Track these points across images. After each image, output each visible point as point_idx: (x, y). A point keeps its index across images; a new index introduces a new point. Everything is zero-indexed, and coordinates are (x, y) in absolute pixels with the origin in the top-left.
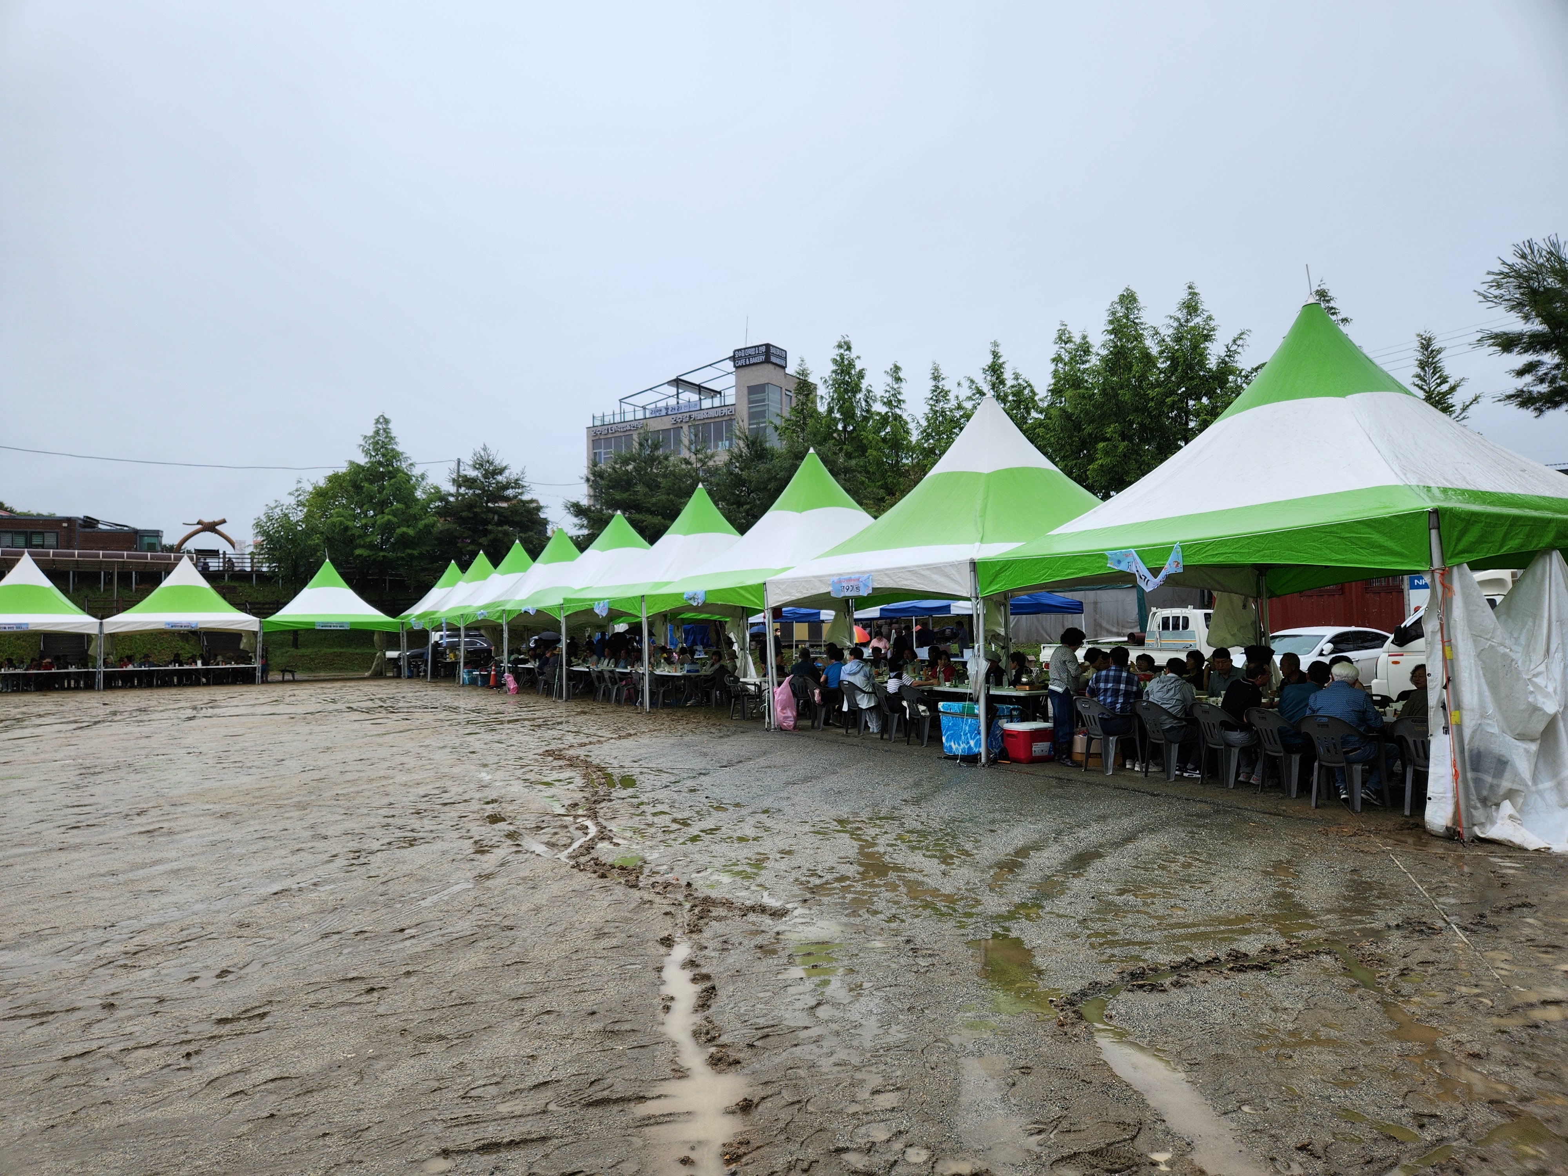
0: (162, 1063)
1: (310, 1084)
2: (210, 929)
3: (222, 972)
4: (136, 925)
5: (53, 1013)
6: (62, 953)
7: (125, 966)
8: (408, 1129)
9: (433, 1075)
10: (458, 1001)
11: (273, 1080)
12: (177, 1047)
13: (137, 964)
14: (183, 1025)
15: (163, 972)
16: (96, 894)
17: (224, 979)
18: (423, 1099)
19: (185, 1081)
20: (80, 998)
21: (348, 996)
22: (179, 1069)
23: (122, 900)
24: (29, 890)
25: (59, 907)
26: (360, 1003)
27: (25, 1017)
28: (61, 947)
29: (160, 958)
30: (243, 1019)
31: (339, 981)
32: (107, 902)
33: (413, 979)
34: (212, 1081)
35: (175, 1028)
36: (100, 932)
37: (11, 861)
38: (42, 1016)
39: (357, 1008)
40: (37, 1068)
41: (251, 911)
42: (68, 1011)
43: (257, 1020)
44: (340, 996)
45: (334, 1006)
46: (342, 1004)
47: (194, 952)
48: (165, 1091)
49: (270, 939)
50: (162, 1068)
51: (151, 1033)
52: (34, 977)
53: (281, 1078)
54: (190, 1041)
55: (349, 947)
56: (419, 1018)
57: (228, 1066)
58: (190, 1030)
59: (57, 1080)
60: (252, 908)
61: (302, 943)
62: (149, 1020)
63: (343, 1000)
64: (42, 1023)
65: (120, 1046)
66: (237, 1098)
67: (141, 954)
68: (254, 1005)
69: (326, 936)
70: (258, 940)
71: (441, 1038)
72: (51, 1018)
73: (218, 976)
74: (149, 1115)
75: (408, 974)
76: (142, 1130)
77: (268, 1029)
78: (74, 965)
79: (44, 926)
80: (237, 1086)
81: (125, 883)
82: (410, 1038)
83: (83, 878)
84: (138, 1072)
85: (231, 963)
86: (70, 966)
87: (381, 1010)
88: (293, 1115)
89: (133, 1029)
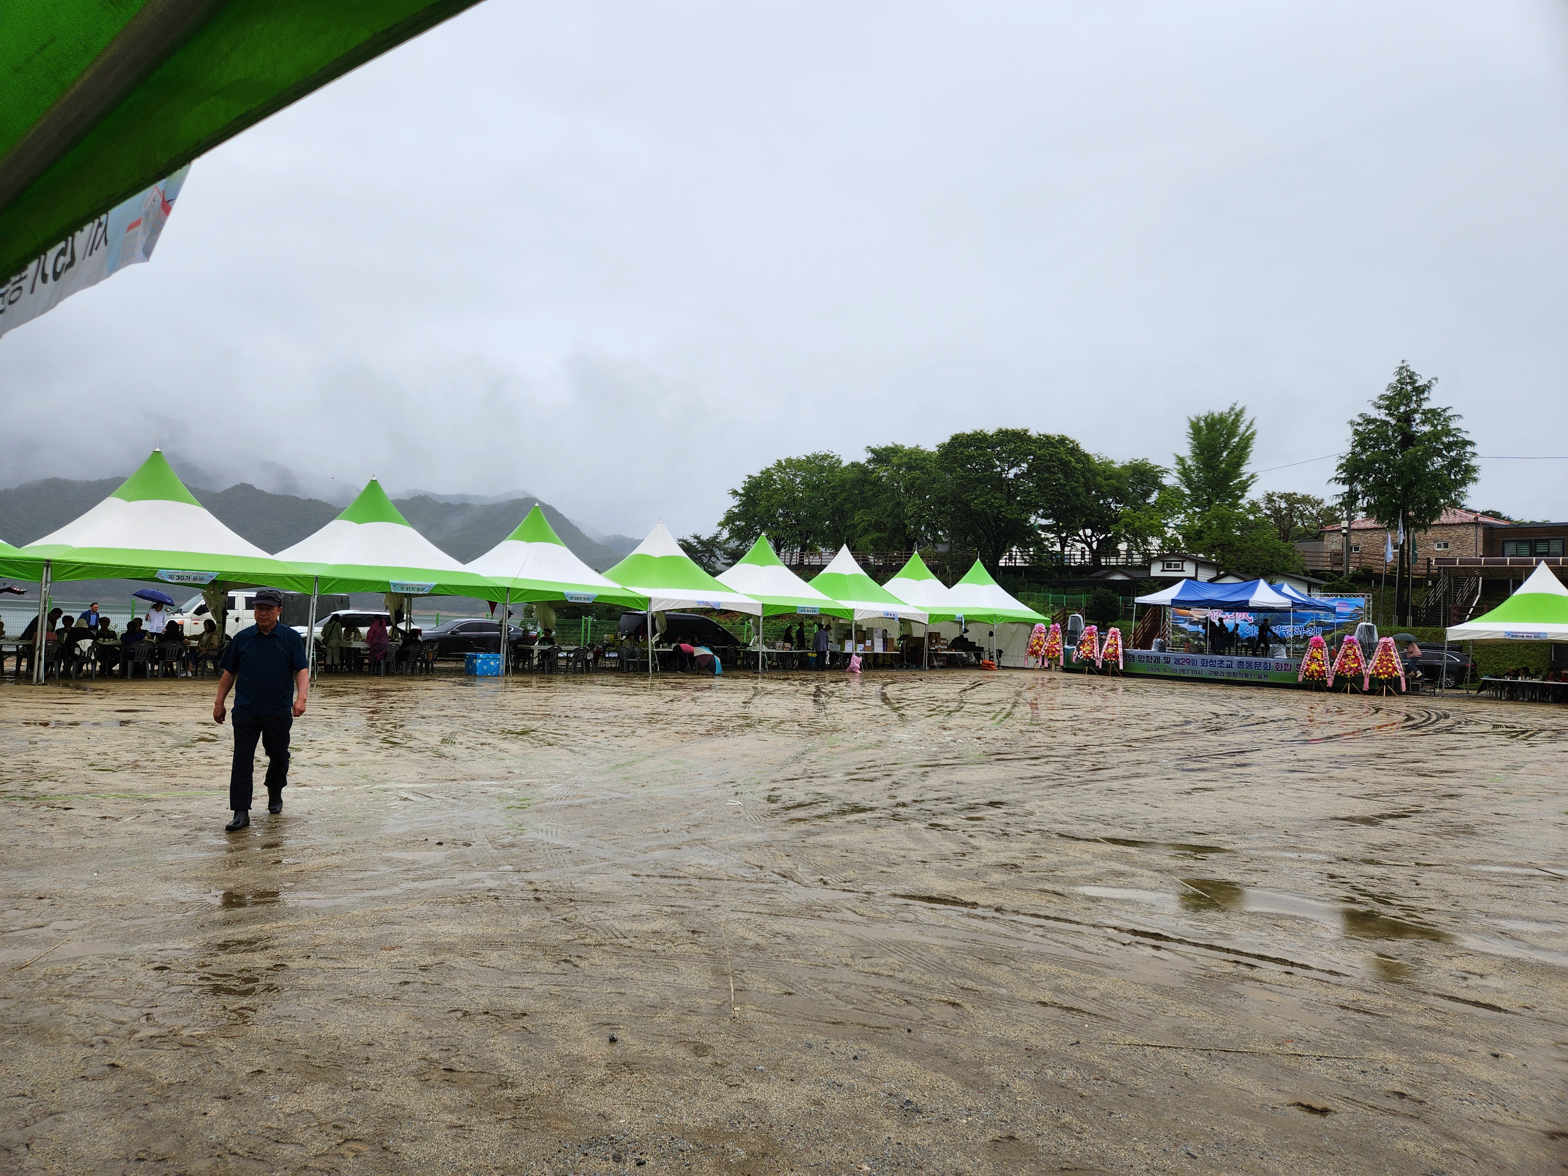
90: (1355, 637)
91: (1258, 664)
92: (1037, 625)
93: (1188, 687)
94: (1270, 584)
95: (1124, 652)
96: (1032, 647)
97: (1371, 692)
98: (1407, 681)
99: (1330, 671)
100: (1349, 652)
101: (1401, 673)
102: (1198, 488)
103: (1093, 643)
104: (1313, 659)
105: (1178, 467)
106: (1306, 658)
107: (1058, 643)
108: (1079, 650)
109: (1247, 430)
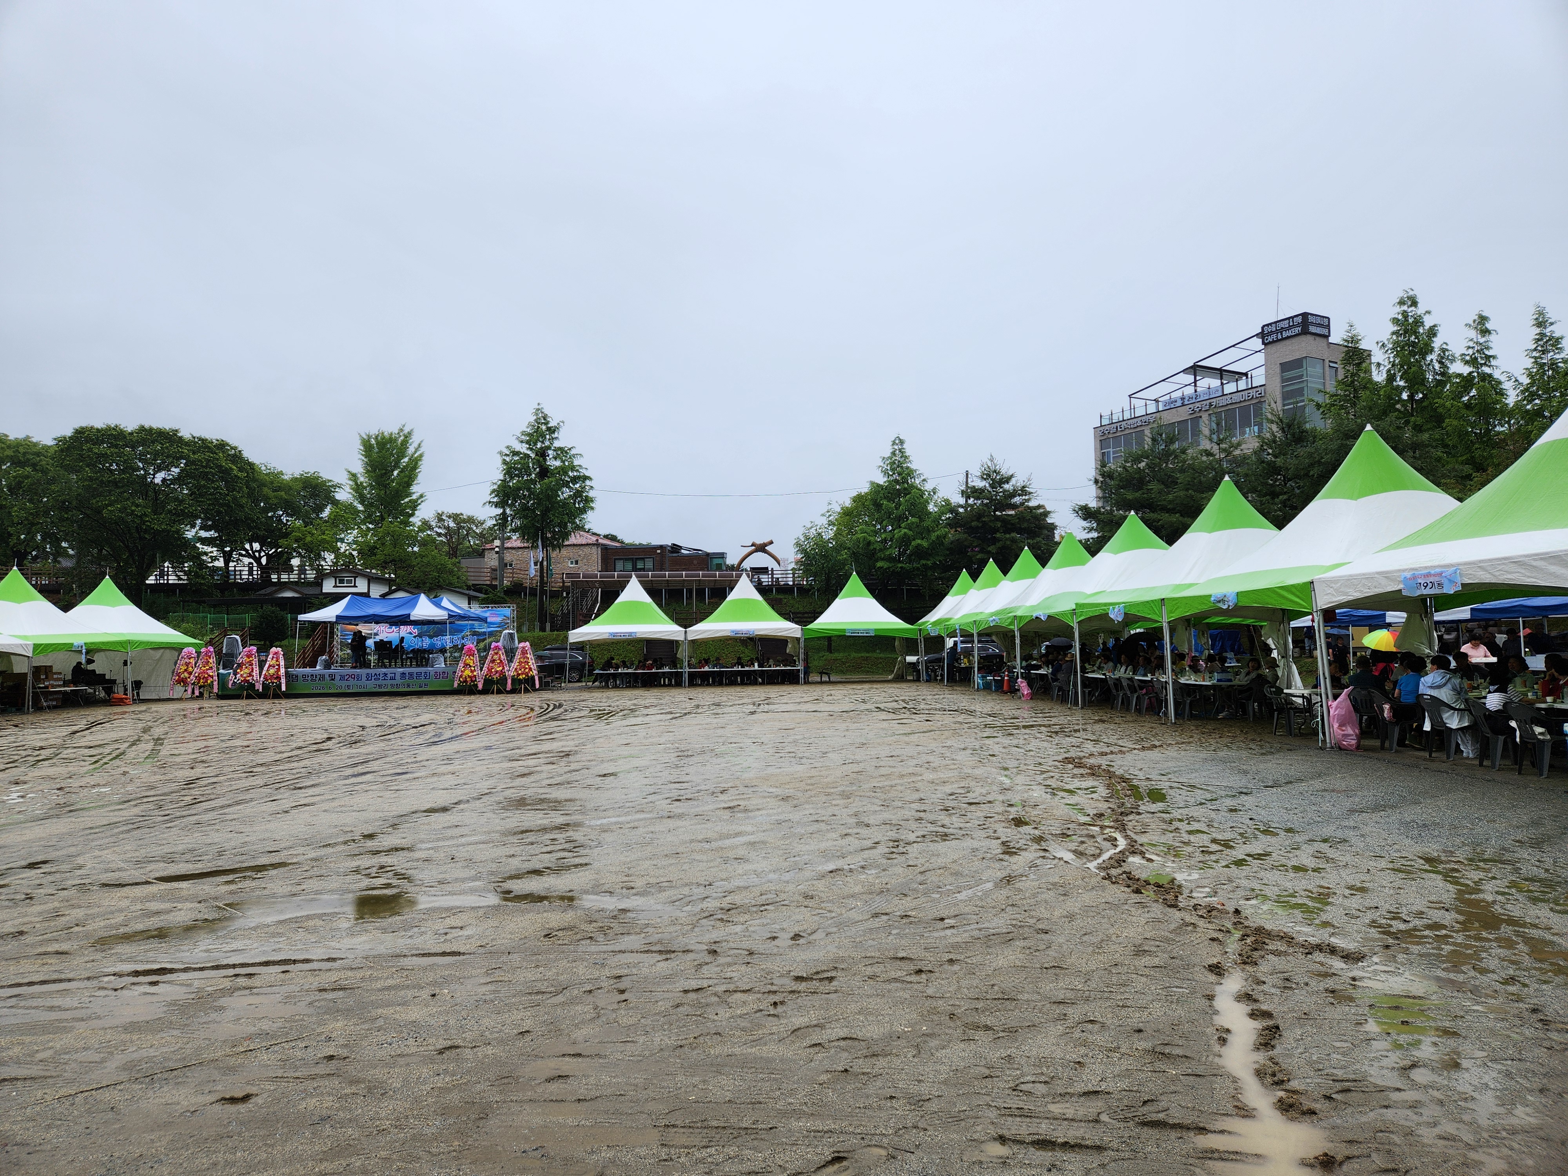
0: (755, 1007)
1: (876, 1049)
2: (783, 896)
3: (796, 935)
4: (728, 886)
5: (674, 952)
6: (677, 903)
7: (722, 920)
8: (964, 1108)
9: (983, 1063)
10: (1000, 996)
11: (844, 1039)
12: (766, 995)
13: (731, 919)
14: (769, 977)
15: (751, 929)
16: (698, 857)
17: (797, 942)
18: (976, 1083)
19: (772, 1025)
20: (691, 941)
21: (899, 974)
22: (769, 1015)
23: (716, 863)
24: (649, 848)
25: (671, 865)
26: (911, 982)
27: (655, 952)
28: (675, 898)
29: (747, 917)
30: (816, 979)
31: (891, 959)
32: (705, 864)
33: (956, 967)
34: (795, 1030)
35: (763, 979)
36: (702, 888)
37: (636, 824)
38: (667, 953)
39: (909, 986)
40: (666, 995)
41: (813, 885)
42: (684, 952)
43: (827, 982)
44: (893, 973)
45: (889, 981)
46: (896, 980)
47: (772, 915)
48: (760, 1032)
49: (830, 911)
50: (756, 1012)
51: (745, 979)
52: (659, 920)
53: (851, 1039)
54: (776, 992)
55: (896, 928)
56: (965, 1005)
57: (806, 1019)
58: (775, 982)
59: (681, 1009)
60: (814, 882)
61: (857, 919)
62: (744, 967)
63: (896, 976)
64: (667, 959)
65: (723, 988)
66: (817, 1049)
67: (732, 912)
68: (823, 968)
69: (876, 915)
70: (821, 911)
71: (987, 1028)
72: (673, 955)
73: (793, 939)
74: (749, 1050)
75: (951, 961)
76: (745, 1063)
77: (836, 992)
78: (685, 914)
79: (662, 879)
80: (815, 1039)
81: (717, 850)
82: (959, 1023)
83: (686, 842)
84: (739, 1012)
85: (801, 928)
86: (684, 914)
87: (930, 991)
88: (863, 1074)
89: (734, 974)
90: (500, 644)
91: (419, 674)
93: (352, 702)
94: (428, 596)
95: (287, 673)
97: (513, 691)
98: (540, 678)
99: (480, 675)
100: (496, 657)
101: (535, 672)
102: (371, 505)
103: (251, 665)
104: (466, 665)
105: (351, 483)
106: (461, 665)
107: (211, 668)
108: (235, 674)
109: (415, 452)
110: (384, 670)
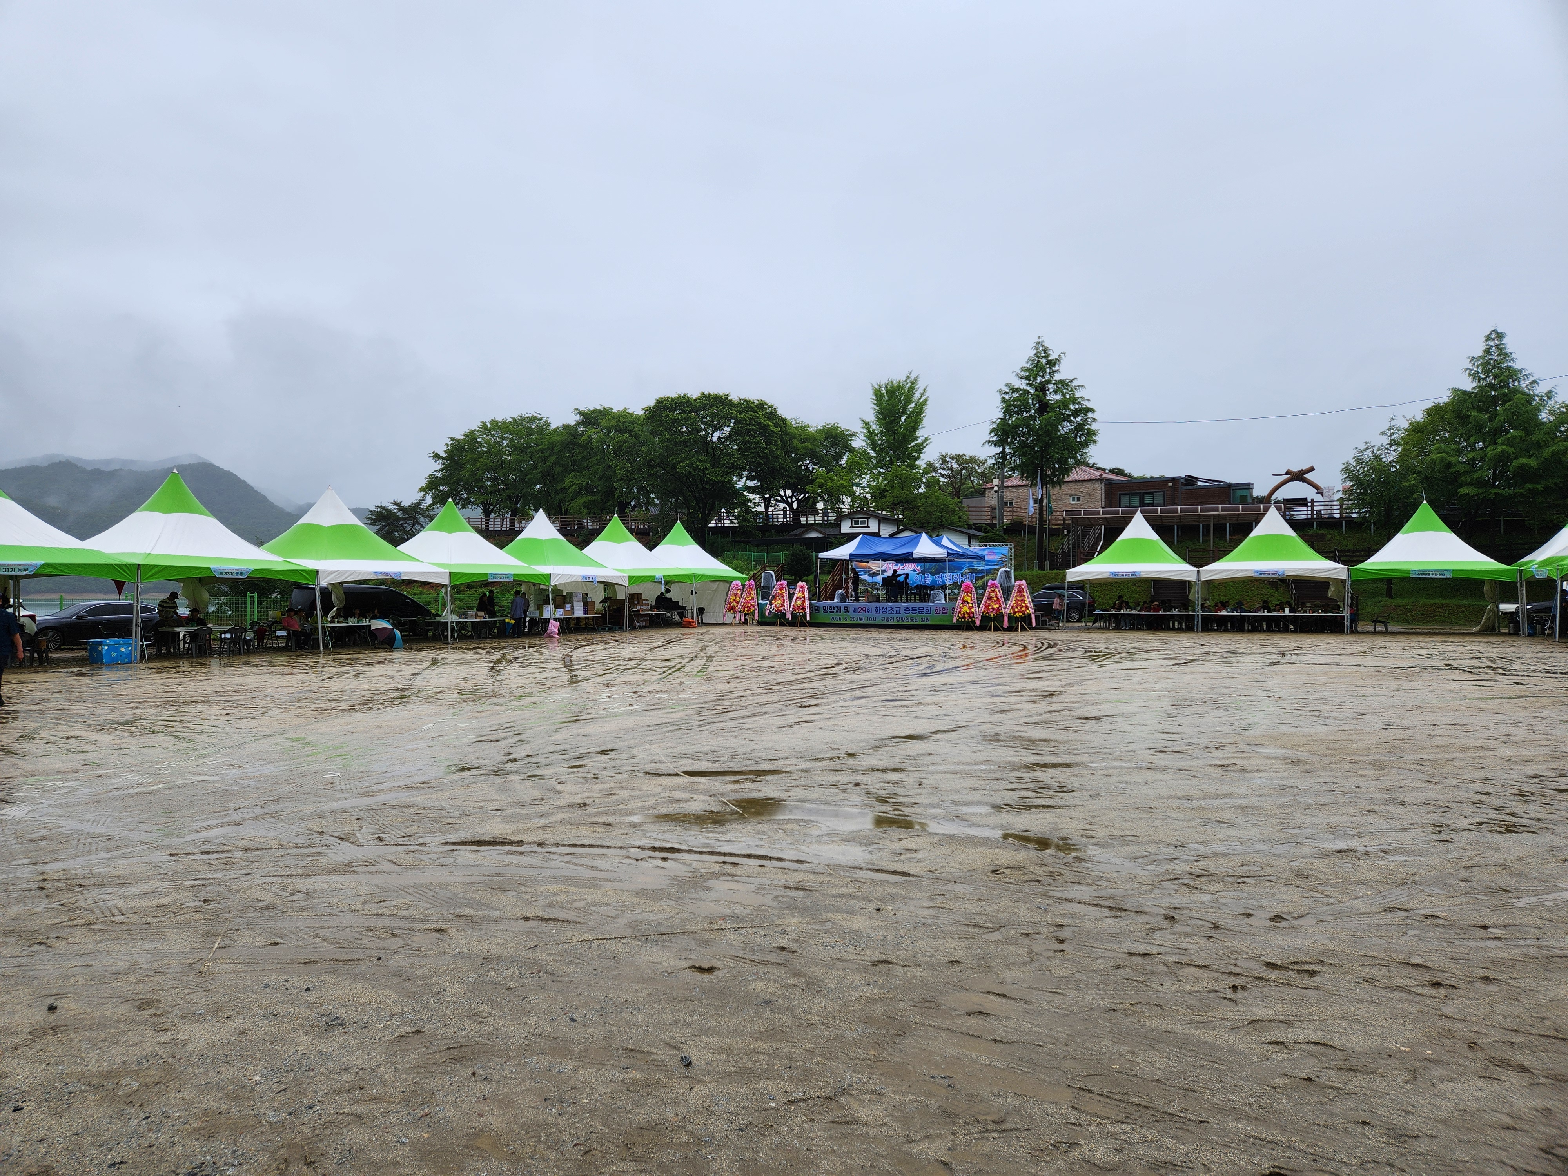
0: (1210, 986)
1: (1355, 1063)
2: (1269, 870)
3: (1276, 916)
4: (1202, 850)
5: (1125, 910)
6: (1140, 860)
7: (1188, 885)
8: (1466, 1159)
9: (1507, 1109)
10: (1553, 1033)
11: (1315, 1043)
12: (1225, 976)
13: (1199, 887)
14: (1233, 957)
15: (1220, 900)
16: (1173, 815)
17: (1278, 924)
18: (1490, 1132)
19: (1227, 1011)
20: (1147, 903)
21: (1408, 982)
22: (1225, 998)
23: (1193, 824)
24: (1120, 798)
25: (1141, 819)
26: (1422, 995)
27: (1105, 907)
28: (1138, 854)
29: (1219, 887)
30: (1292, 970)
31: (1400, 963)
32: (1181, 823)
33: (1492, 988)
34: (1254, 1021)
35: (1225, 957)
36: (1171, 849)
37: (1110, 771)
38: (1117, 910)
39: (1418, 998)
40: (1108, 954)
41: (1312, 864)
42: (1137, 912)
43: (1306, 976)
44: (1400, 980)
45: (1391, 988)
46: (1400, 989)
47: (1251, 889)
48: (1210, 1014)
49: (1328, 896)
50: (1209, 992)
51: (1203, 954)
52: (1115, 875)
53: (1324, 1045)
54: (1238, 975)
55: (1415, 928)
56: (1495, 1035)
57: (1271, 1012)
58: (1239, 964)
59: (1122, 971)
60: (1314, 861)
61: (1363, 910)
62: (1203, 942)
63: (1402, 985)
64: (1116, 917)
65: (1176, 958)
66: (1277, 1048)
67: (1203, 878)
68: (1305, 959)
69: (1390, 910)
70: (1315, 894)
71: (1523, 1069)
72: (1123, 914)
73: (1272, 919)
74: (1193, 1032)
75: (1486, 979)
76: (1185, 1044)
77: (1316, 988)
78: (1147, 873)
79: (1128, 833)
80: (1278, 1036)
81: (1197, 809)
82: (1480, 1055)
83: (1163, 797)
84: (1188, 988)
85: (1285, 910)
86: (1146, 872)
87: (1447, 1010)
88: (1332, 1088)
89: (1190, 946)
90: (997, 582)
91: (921, 610)
92: (734, 583)
93: (863, 633)
94: (930, 537)
95: (810, 604)
96: (729, 603)
97: (1011, 629)
98: (1036, 617)
99: (978, 612)
100: (992, 594)
101: (1031, 611)
102: (882, 450)
103: (783, 597)
104: (964, 602)
105: (865, 431)
106: (959, 601)
107: (753, 599)
108: (771, 604)
109: (921, 397)
110: (890, 604)
